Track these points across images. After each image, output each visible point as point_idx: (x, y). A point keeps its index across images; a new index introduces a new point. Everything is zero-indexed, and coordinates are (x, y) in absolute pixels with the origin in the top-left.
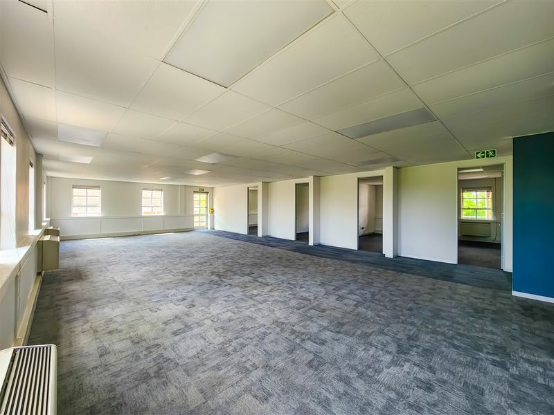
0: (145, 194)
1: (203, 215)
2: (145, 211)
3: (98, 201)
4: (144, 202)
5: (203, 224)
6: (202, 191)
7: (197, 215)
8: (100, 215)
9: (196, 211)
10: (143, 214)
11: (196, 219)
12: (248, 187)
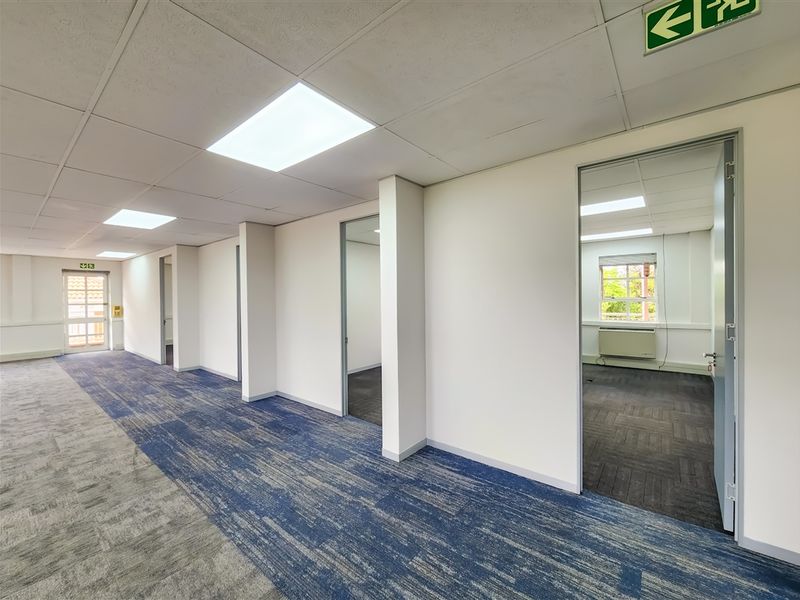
1: (96, 320)
5: (97, 340)
6: (88, 269)
9: (74, 312)
11: (75, 329)
12: (162, 259)
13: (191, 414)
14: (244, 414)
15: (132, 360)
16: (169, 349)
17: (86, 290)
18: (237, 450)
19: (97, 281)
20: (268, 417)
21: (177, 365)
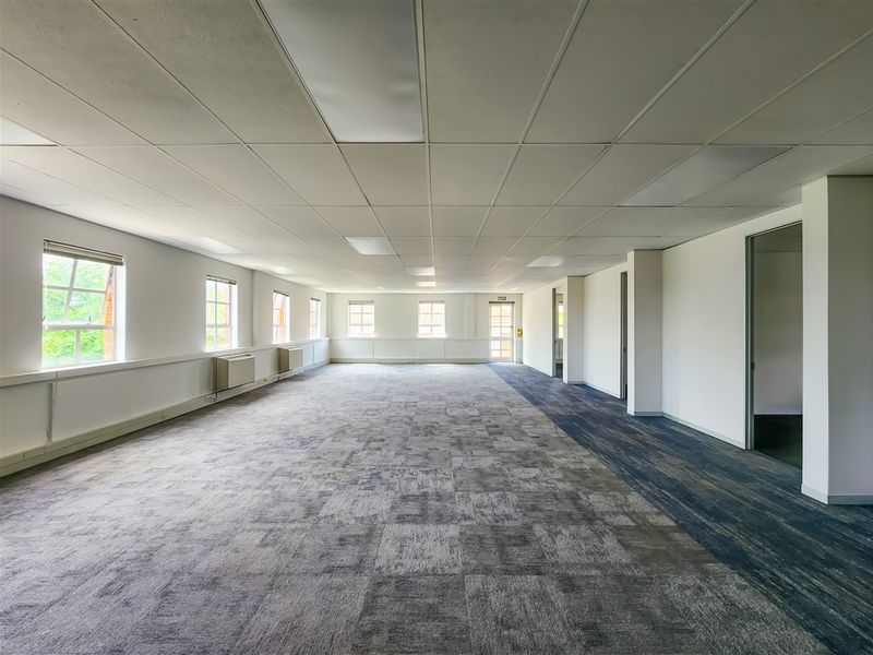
0: (424, 308)
1: (506, 339)
2: (423, 332)
3: (371, 318)
4: (422, 319)
5: (507, 354)
6: (502, 300)
7: (496, 339)
8: (374, 336)
9: (495, 333)
10: (420, 336)
11: (495, 345)
12: (554, 290)
13: (586, 414)
14: (633, 424)
15: (531, 372)
16: (559, 367)
17: (501, 317)
18: (630, 445)
19: (507, 309)
20: (657, 431)
21: (565, 379)
